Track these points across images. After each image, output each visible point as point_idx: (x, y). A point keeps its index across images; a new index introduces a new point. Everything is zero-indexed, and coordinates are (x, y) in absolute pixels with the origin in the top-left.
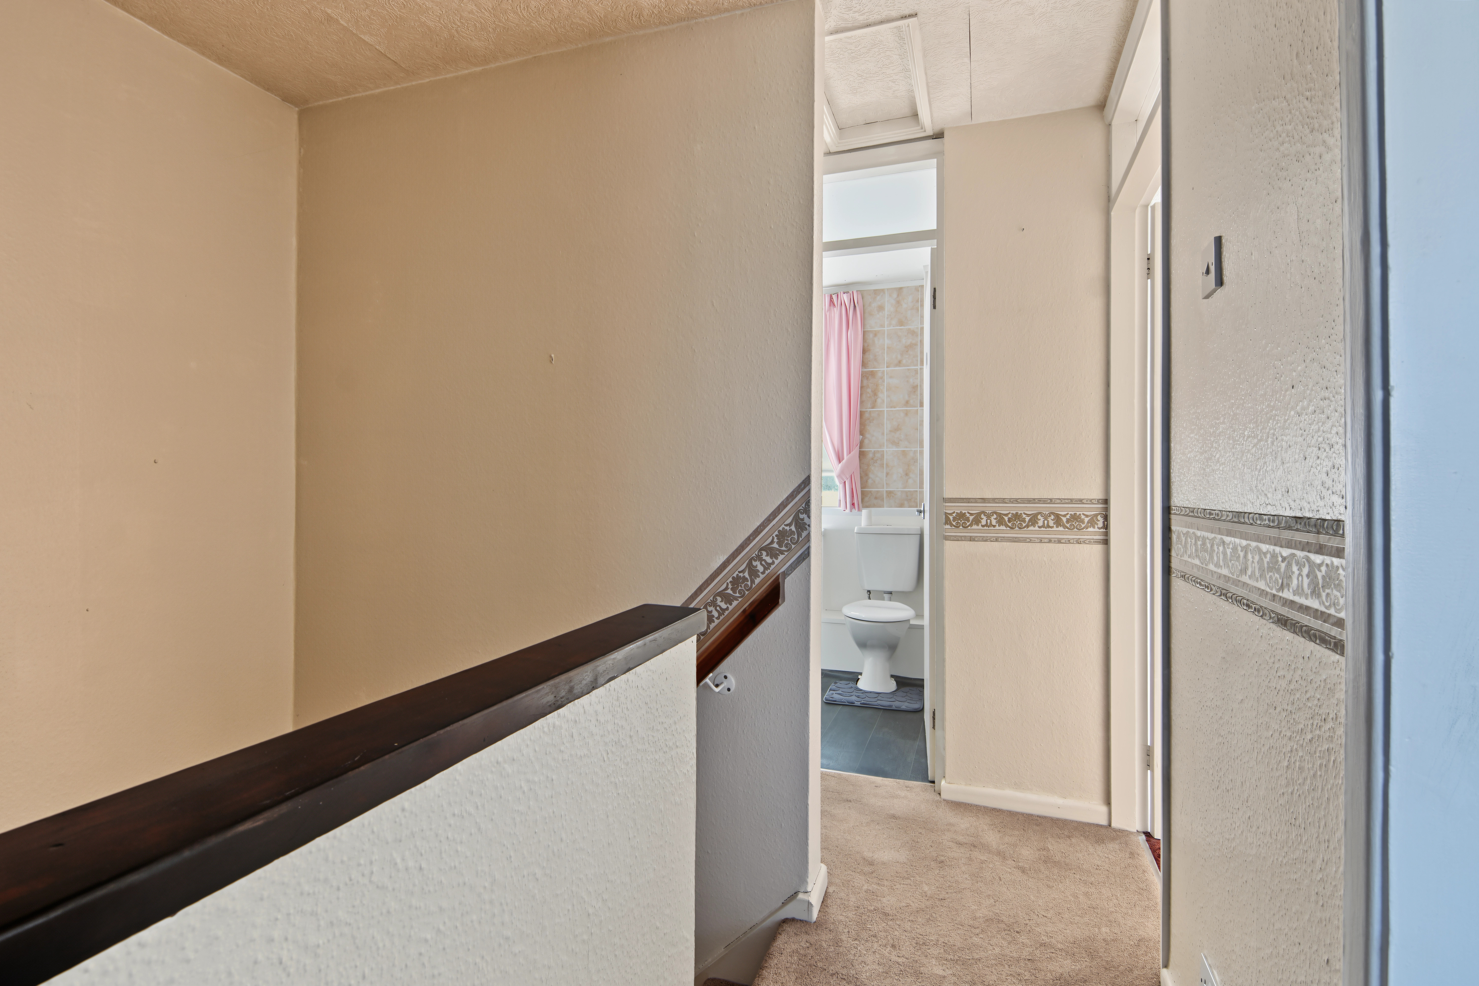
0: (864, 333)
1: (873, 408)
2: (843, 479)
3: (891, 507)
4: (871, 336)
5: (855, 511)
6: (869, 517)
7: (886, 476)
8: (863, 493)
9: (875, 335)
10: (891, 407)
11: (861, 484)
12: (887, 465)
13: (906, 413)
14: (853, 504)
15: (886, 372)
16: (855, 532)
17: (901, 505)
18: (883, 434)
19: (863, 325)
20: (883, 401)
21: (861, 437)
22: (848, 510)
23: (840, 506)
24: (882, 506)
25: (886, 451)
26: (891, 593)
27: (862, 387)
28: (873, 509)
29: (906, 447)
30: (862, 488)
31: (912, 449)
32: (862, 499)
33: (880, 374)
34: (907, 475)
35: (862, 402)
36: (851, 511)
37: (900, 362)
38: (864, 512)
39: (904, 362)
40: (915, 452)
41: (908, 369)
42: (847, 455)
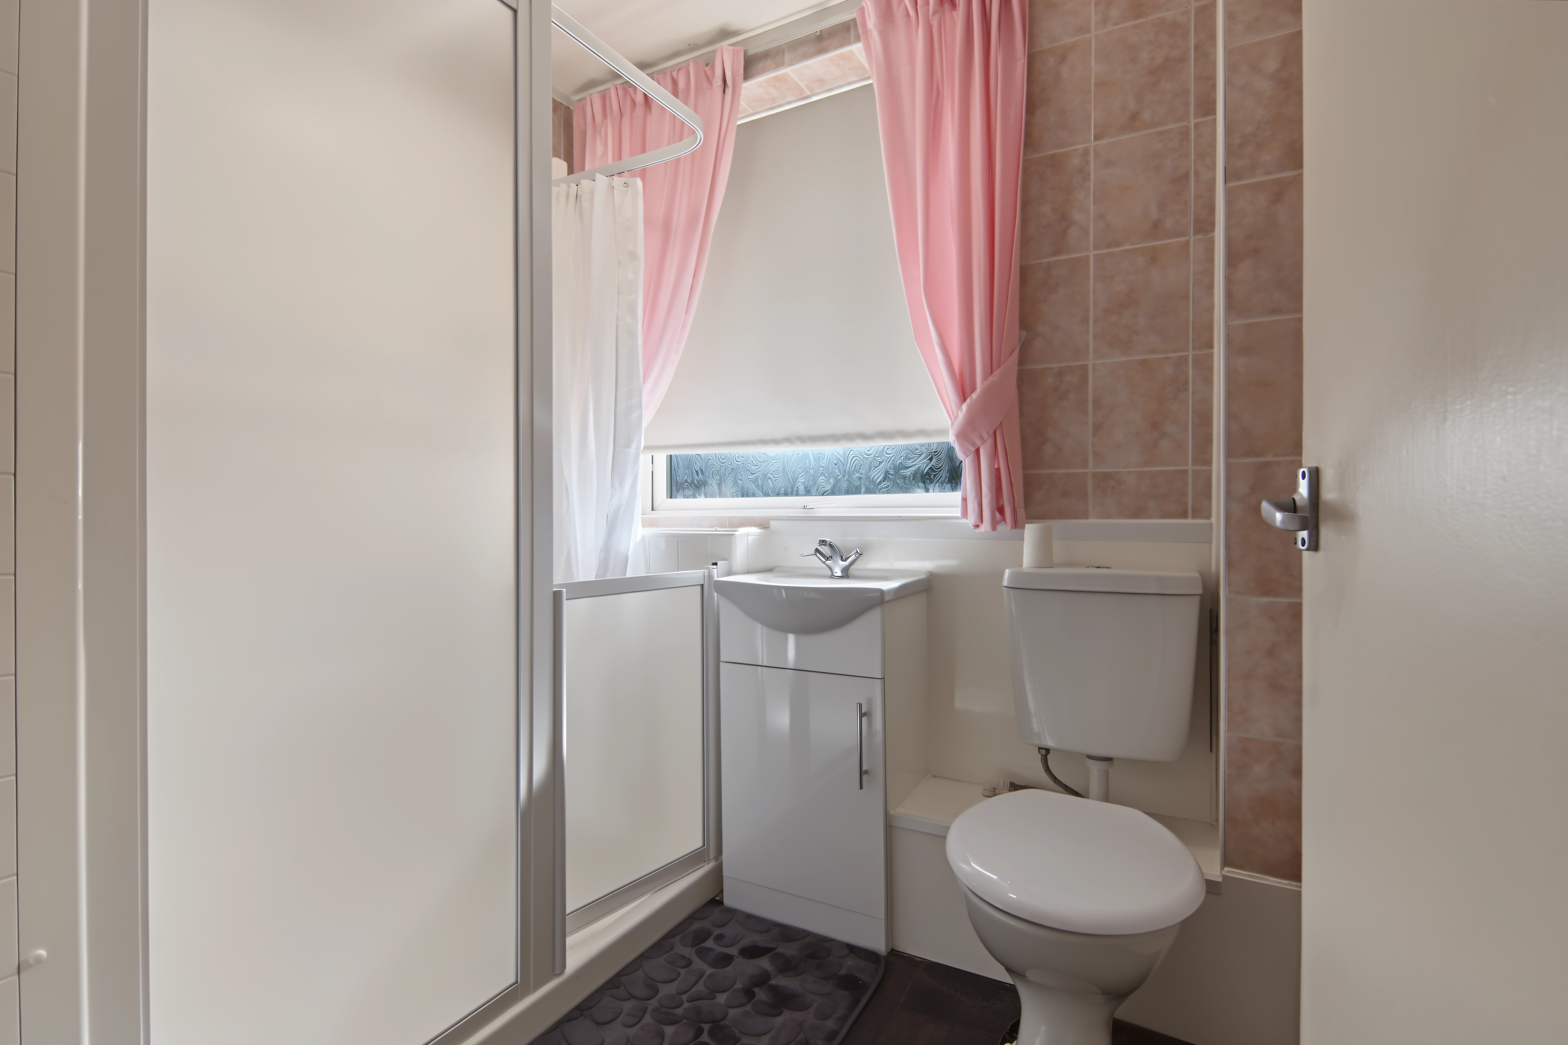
0: (1031, 59)
1: (1056, 253)
2: (973, 444)
3: (1109, 516)
4: (1051, 61)
5: (1005, 528)
6: (1045, 545)
7: (1094, 434)
8: (1028, 483)
9: (1063, 59)
10: (1109, 245)
11: (1024, 458)
12: (1096, 402)
13: (1154, 257)
14: (1001, 510)
15: (1095, 152)
16: (1005, 583)
17: (1138, 513)
18: (1085, 320)
19: (1030, 37)
20: (1086, 231)
21: (1025, 333)
22: (986, 527)
23: (965, 513)
24: (1084, 515)
25: (1094, 365)
26: (1109, 759)
27: (1025, 204)
28: (1057, 525)
29: (1153, 351)
30: (1025, 467)
31: (1169, 355)
32: (1027, 497)
33: (1076, 161)
34: (1155, 426)
35: (1025, 242)
36: (994, 528)
37: (1134, 117)
38: (1030, 531)
39: (1146, 115)
40: (1181, 362)
41: (1160, 134)
42: (985, 378)
